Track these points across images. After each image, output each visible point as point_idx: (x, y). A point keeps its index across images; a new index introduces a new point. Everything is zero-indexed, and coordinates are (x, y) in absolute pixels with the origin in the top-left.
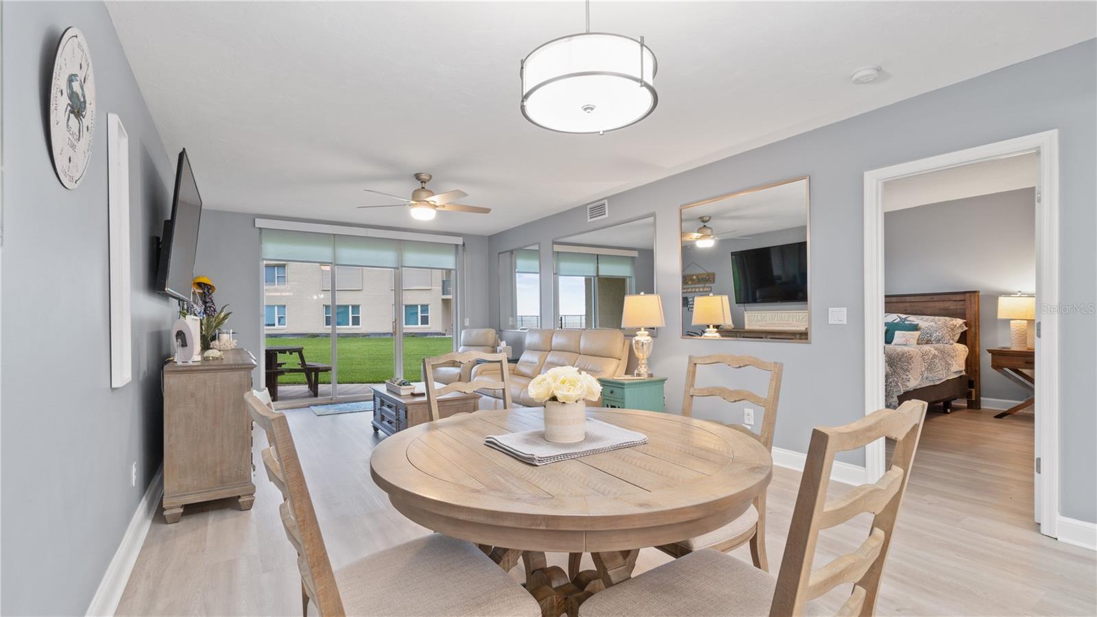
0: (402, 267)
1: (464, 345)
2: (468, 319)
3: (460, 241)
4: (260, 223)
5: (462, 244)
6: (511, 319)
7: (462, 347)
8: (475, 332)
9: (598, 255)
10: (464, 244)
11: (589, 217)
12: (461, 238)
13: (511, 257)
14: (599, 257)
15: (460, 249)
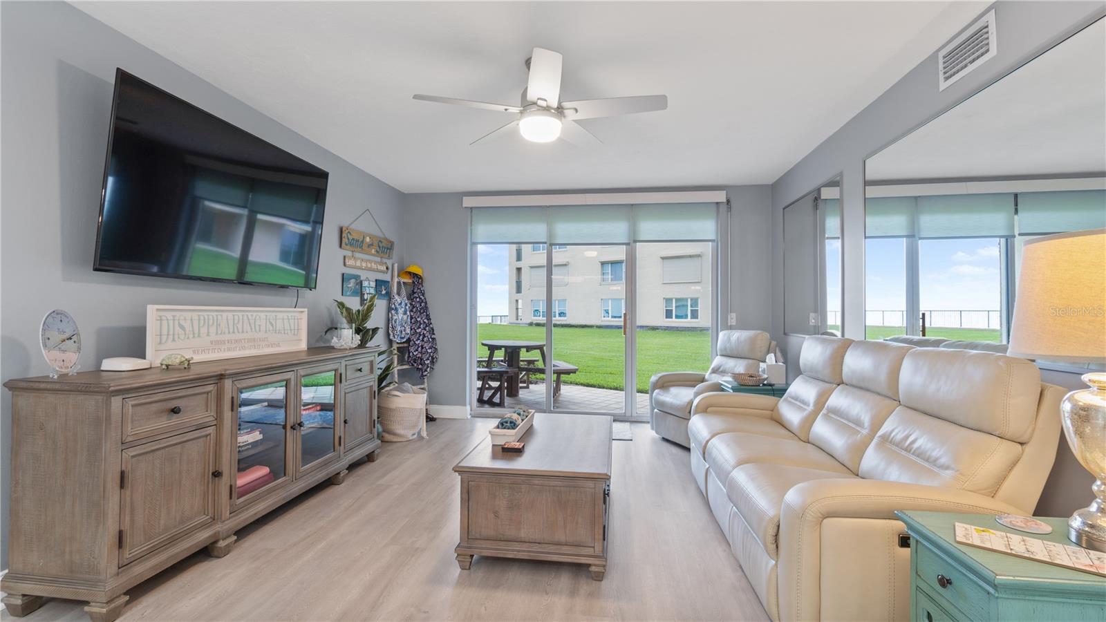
0: (635, 241)
1: (722, 355)
2: (734, 315)
3: (721, 197)
4: (468, 202)
5: (725, 200)
6: (812, 315)
7: (719, 357)
8: (736, 335)
9: (1016, 196)
10: (728, 201)
11: (941, 77)
12: (724, 193)
13: (815, 214)
14: (1019, 196)
15: (723, 209)
